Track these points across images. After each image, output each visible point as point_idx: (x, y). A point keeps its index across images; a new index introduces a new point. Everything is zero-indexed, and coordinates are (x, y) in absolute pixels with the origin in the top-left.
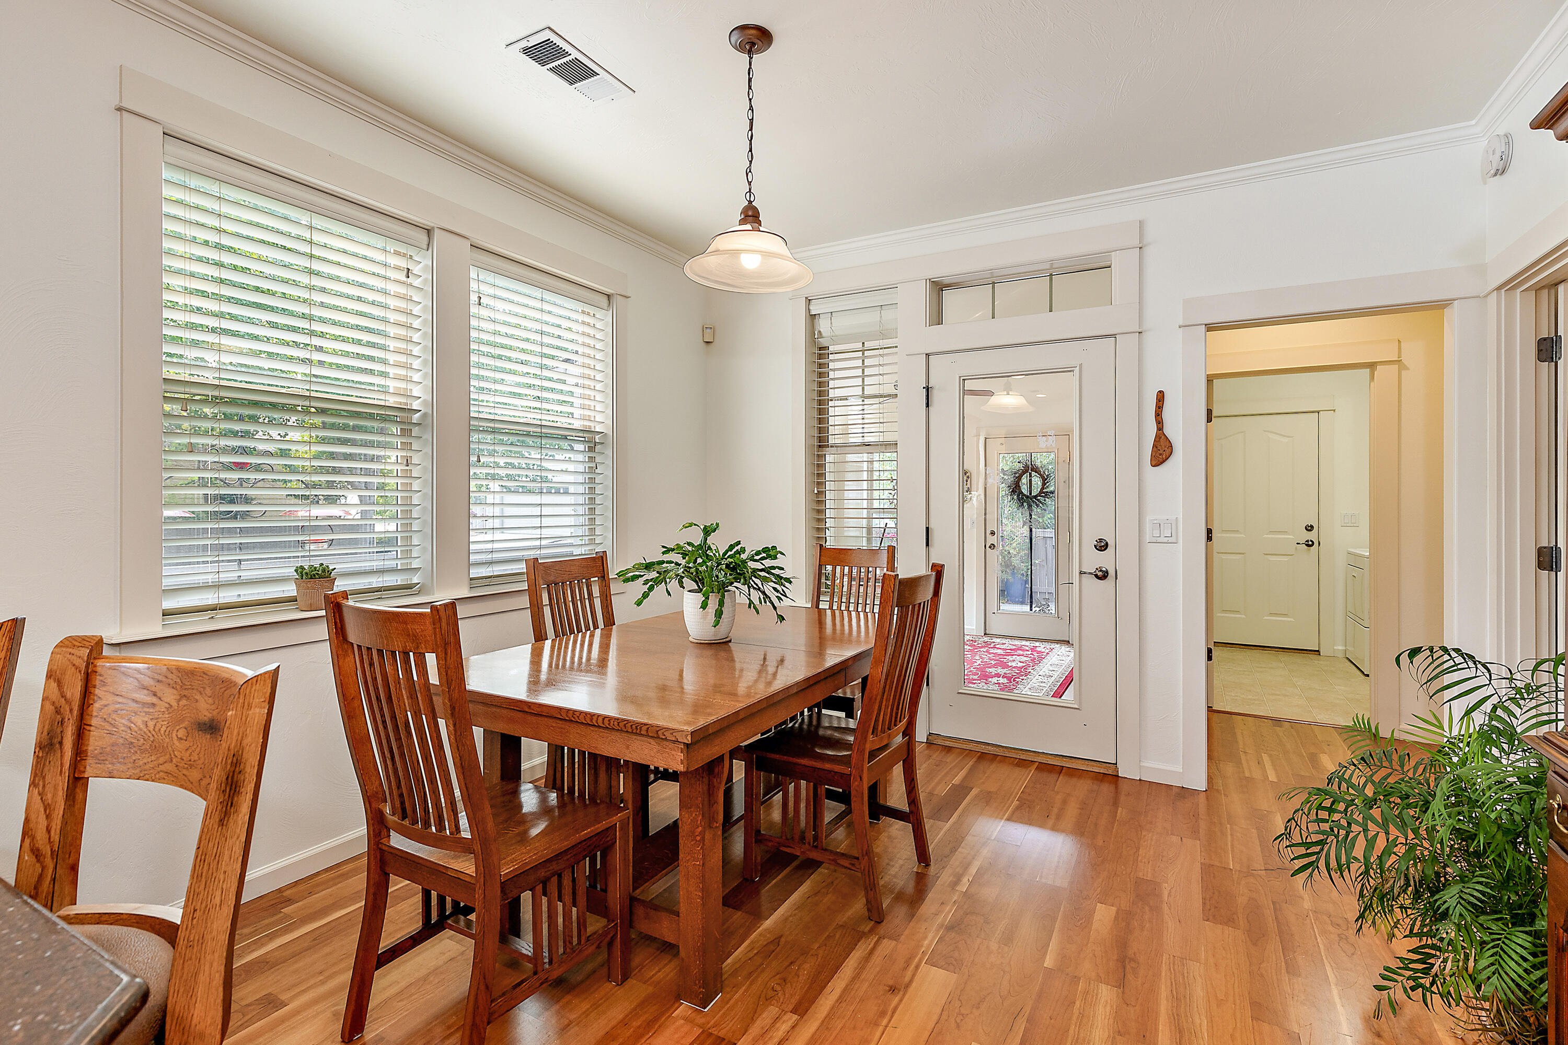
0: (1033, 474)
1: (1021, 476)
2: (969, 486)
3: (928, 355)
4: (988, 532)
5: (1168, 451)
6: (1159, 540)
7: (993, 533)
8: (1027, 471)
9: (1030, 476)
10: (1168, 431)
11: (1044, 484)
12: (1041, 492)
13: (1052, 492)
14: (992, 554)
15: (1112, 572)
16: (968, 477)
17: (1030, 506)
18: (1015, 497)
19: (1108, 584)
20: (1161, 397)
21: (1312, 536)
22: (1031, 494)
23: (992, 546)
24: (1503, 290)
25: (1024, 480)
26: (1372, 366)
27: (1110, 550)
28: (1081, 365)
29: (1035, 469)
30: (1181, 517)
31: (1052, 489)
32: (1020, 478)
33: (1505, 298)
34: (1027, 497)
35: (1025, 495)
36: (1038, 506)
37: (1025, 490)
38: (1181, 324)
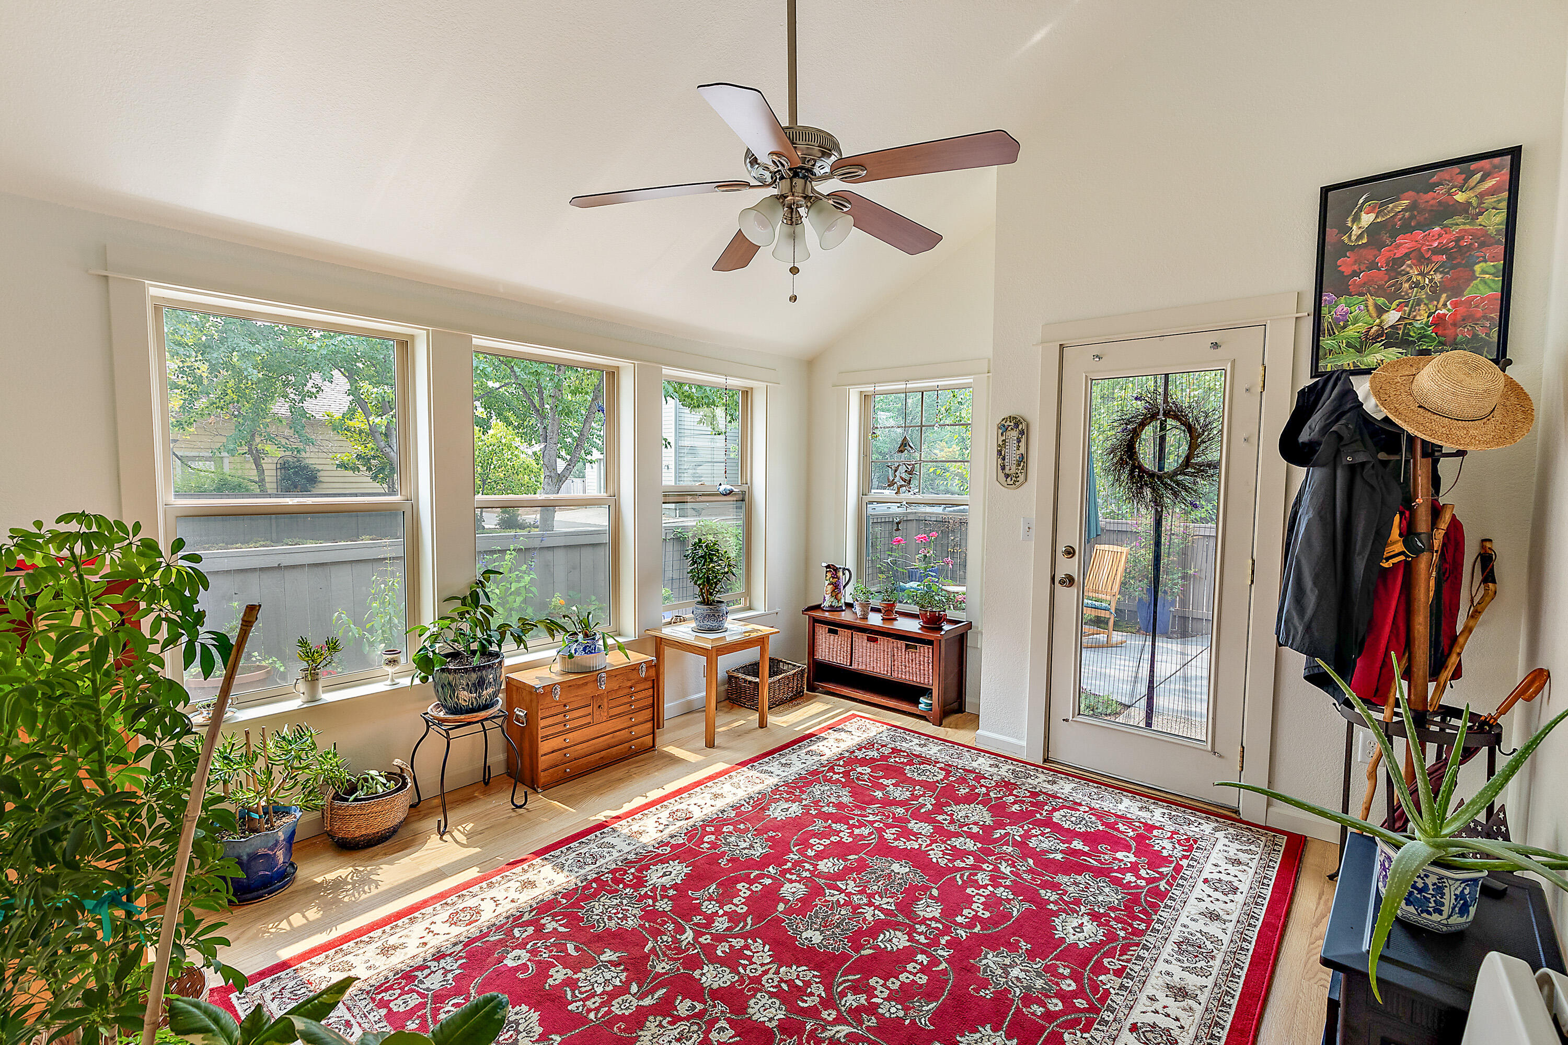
0: (1170, 422)
1: (1143, 425)
2: (1022, 450)
4: (1061, 548)
7: (1070, 552)
8: (1154, 417)
9: (1163, 428)
11: (1193, 447)
12: (1187, 462)
13: (1215, 465)
14: (1067, 597)
16: (1022, 433)
17: (1158, 502)
18: (1125, 476)
22: (1161, 468)
23: (1069, 581)
25: (1148, 433)
29: (1176, 413)
31: (1213, 456)
32: (1136, 433)
34: (1152, 475)
35: (1147, 472)
36: (1176, 494)
37: (1146, 454)
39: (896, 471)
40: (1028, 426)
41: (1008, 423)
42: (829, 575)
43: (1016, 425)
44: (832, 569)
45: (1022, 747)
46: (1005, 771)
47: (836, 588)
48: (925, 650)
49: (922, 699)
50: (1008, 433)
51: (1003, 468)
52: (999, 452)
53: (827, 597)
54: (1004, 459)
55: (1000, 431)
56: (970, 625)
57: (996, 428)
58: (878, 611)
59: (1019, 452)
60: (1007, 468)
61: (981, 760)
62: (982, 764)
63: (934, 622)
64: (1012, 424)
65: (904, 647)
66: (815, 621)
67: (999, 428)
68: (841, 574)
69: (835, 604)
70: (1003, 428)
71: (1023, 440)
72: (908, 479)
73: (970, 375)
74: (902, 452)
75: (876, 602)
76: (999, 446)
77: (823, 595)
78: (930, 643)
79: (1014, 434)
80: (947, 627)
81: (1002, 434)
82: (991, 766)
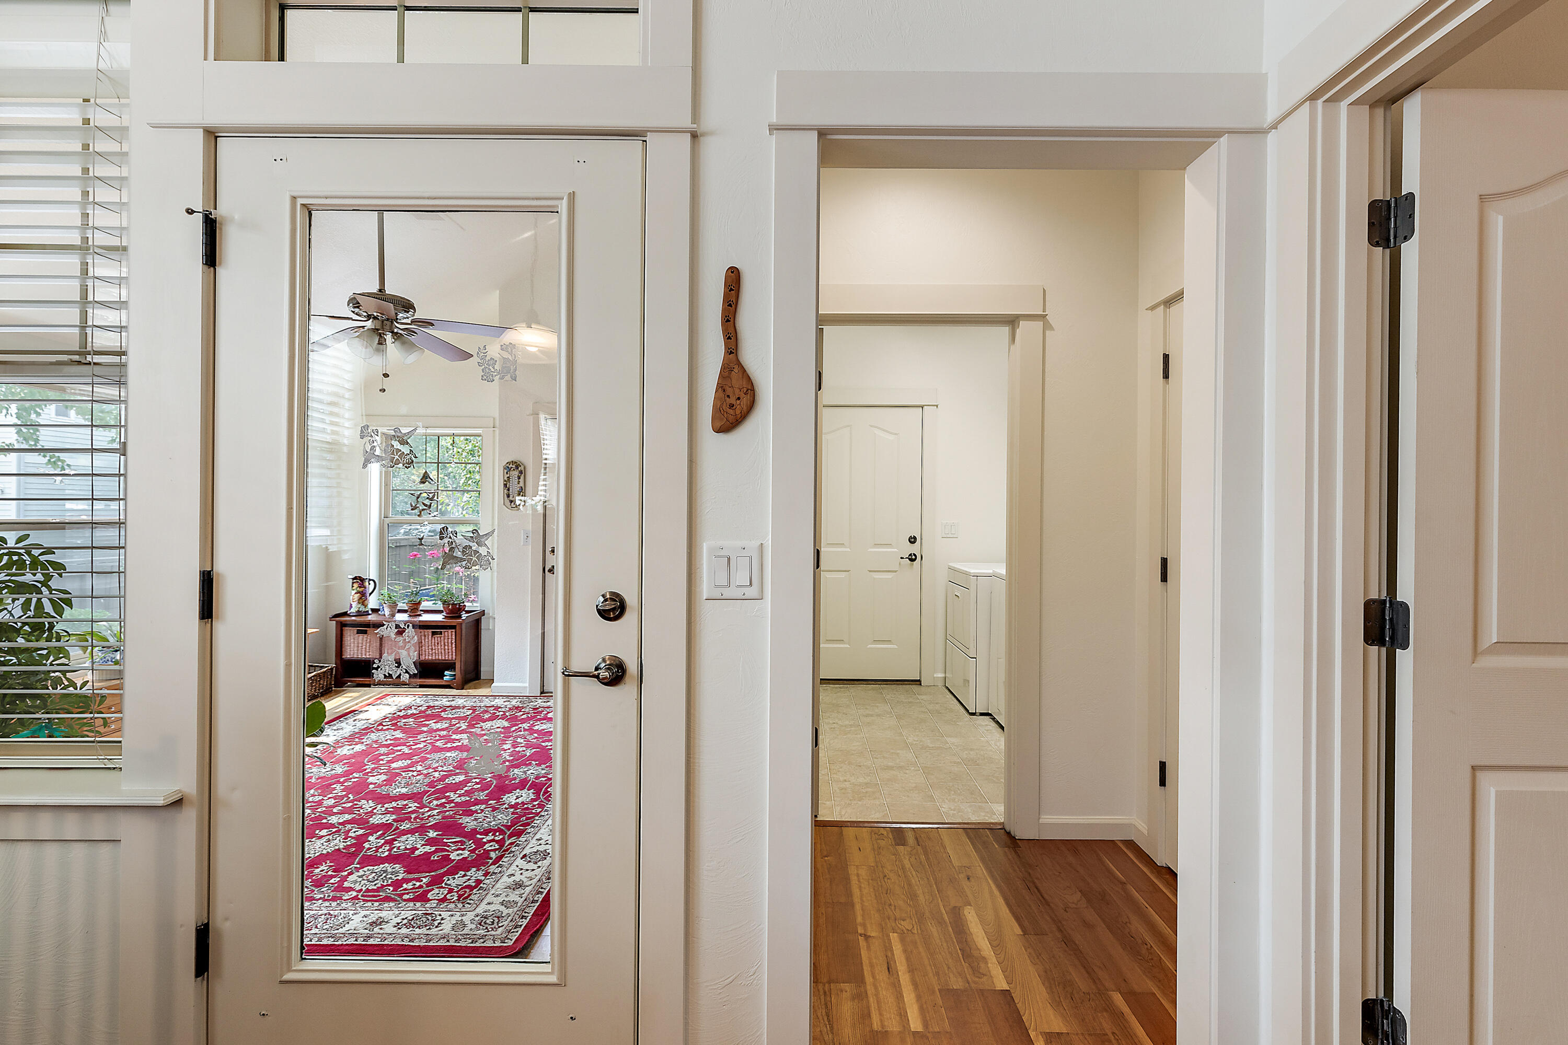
2: (522, 484)
3: (212, 135)
4: (549, 548)
5: (745, 400)
6: (727, 593)
10: (750, 357)
15: (632, 667)
16: (521, 472)
19: (627, 690)
20: (734, 279)
21: (915, 549)
24: (1320, 102)
26: (1012, 321)
27: (630, 617)
28: (572, 196)
30: (768, 543)
33: (1324, 114)
38: (774, 120)
39: (418, 498)
40: (525, 468)
41: (511, 466)
42: (356, 585)
43: (517, 467)
44: (360, 581)
45: (525, 687)
46: (514, 702)
47: (363, 597)
48: (450, 634)
49: (446, 673)
50: (511, 472)
51: (508, 496)
52: (505, 485)
53: (354, 605)
54: (509, 490)
55: (506, 471)
56: (483, 613)
57: (502, 469)
58: (405, 611)
59: (519, 485)
60: (511, 496)
61: (496, 701)
62: (499, 702)
63: (455, 610)
64: (514, 466)
65: (430, 634)
66: (342, 626)
67: (505, 469)
68: (367, 584)
69: (362, 609)
70: (508, 469)
71: (522, 477)
72: (429, 504)
73: (481, 428)
74: (424, 483)
75: (402, 605)
76: (505, 481)
77: (349, 601)
78: (453, 627)
79: (516, 473)
80: (464, 616)
81: (507, 473)
82: (504, 702)
